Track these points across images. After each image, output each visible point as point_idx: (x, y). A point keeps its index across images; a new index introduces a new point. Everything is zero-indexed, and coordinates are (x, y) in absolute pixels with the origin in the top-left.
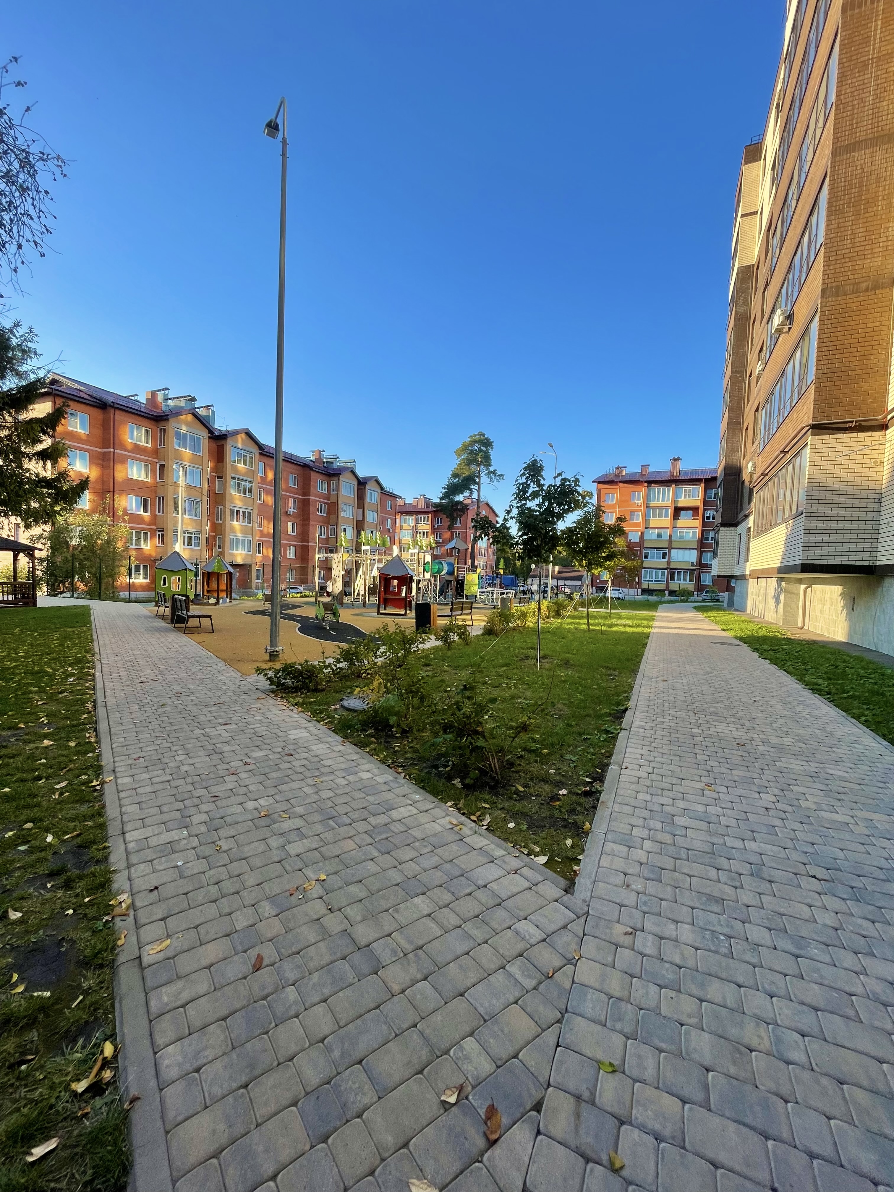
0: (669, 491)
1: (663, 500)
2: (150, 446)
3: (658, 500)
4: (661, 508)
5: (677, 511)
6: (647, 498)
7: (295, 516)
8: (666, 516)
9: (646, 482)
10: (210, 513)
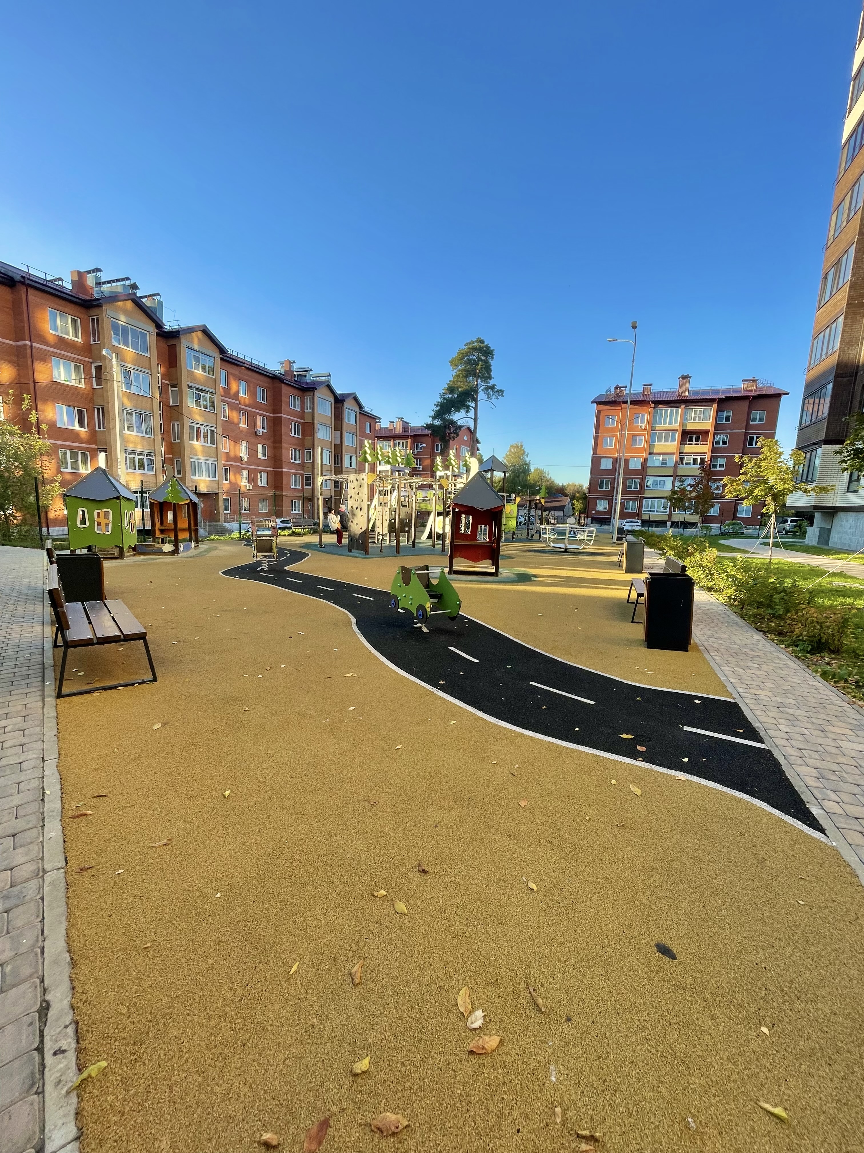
0: (677, 412)
1: (670, 423)
2: (80, 340)
3: (665, 423)
4: (667, 431)
5: (685, 435)
6: (652, 421)
7: (264, 437)
8: (673, 440)
9: (653, 402)
10: (165, 431)
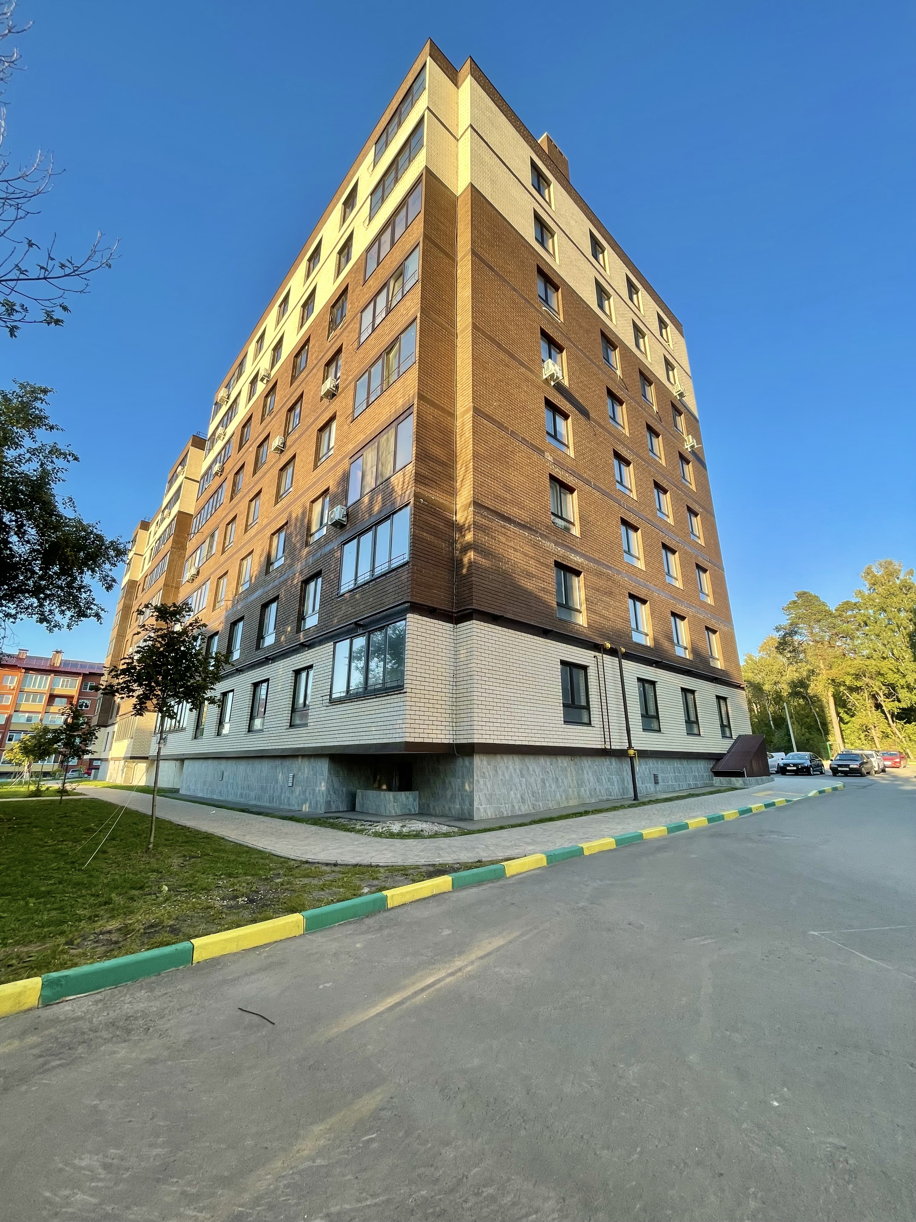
0: (47, 679)
1: (40, 686)
3: (34, 686)
4: (35, 693)
5: (52, 697)
6: (21, 683)
8: (40, 701)
9: (24, 668)
